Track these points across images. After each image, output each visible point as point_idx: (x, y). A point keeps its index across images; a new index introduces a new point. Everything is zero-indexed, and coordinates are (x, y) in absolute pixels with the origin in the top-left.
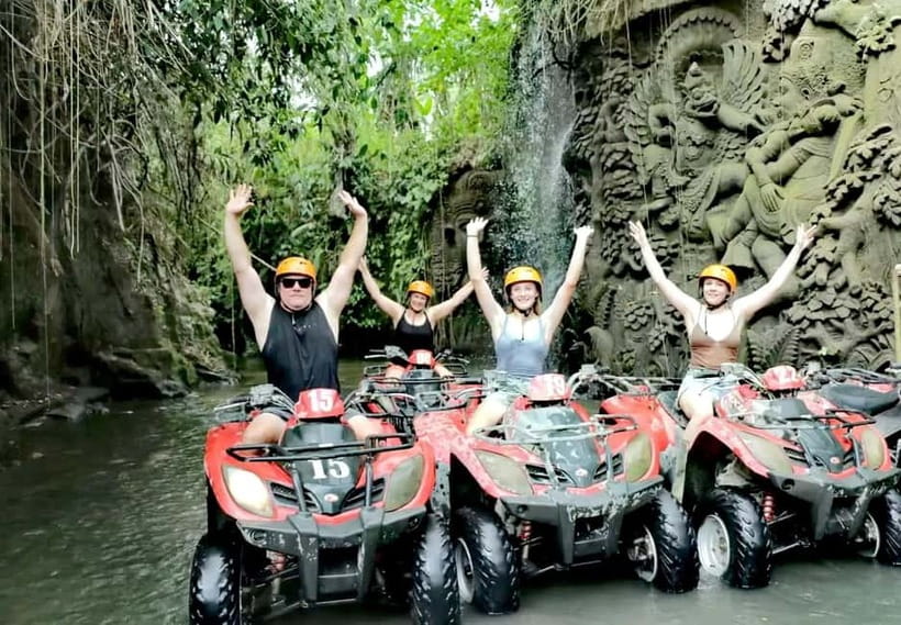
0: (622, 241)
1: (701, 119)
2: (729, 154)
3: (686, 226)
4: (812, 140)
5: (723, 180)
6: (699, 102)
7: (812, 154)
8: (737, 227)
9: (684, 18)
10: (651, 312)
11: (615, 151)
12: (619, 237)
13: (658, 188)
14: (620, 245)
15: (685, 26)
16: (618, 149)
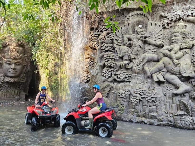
0: (112, 72)
1: (142, 40)
2: (149, 51)
3: (135, 69)
4: (188, 49)
5: (149, 58)
6: (143, 36)
7: (187, 53)
8: (158, 70)
9: (136, 12)
10: (129, 93)
11: (109, 46)
12: (111, 71)
13: (126, 58)
14: (112, 73)
15: (135, 15)
16: (110, 45)
